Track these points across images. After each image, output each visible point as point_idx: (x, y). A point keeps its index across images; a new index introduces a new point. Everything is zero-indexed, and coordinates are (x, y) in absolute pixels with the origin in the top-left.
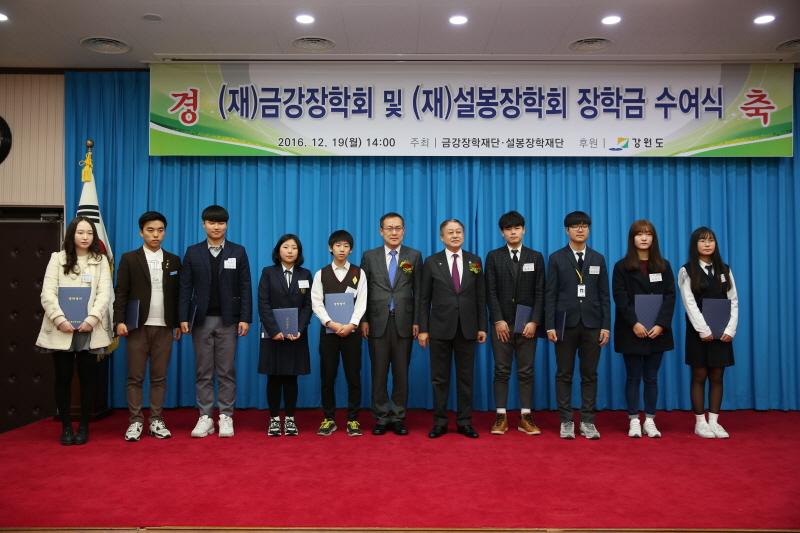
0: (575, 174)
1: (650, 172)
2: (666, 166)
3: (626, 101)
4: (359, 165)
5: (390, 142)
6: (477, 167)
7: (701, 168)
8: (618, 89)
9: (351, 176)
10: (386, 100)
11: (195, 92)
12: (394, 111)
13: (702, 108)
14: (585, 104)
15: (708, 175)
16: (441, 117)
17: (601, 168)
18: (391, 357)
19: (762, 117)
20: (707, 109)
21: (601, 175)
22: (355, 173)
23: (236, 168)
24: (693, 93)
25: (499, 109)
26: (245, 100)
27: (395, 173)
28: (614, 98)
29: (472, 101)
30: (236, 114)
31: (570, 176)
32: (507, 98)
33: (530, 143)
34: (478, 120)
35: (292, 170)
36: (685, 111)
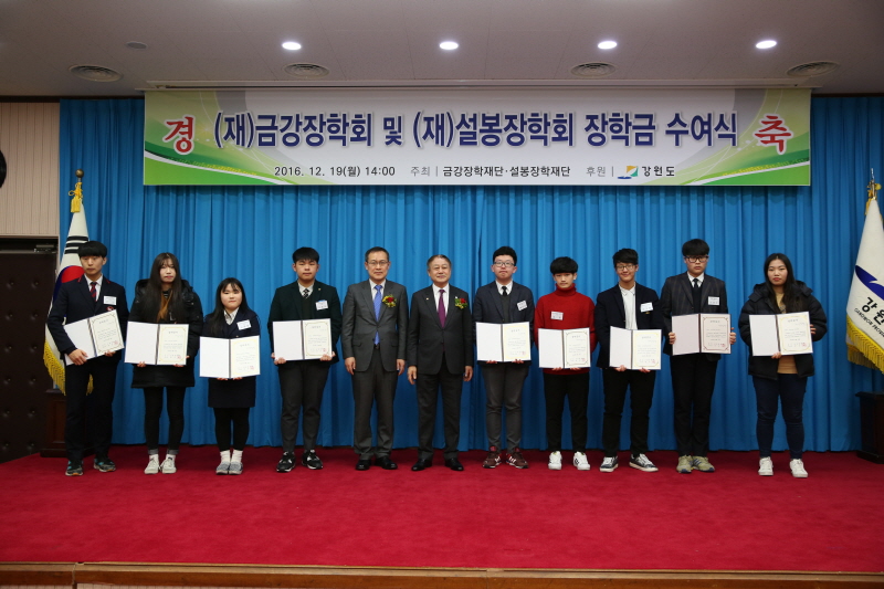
1: (662, 201)
2: (678, 195)
3: (635, 128)
4: (359, 194)
5: (389, 171)
6: (480, 196)
7: (716, 197)
8: (627, 115)
9: (351, 205)
10: (386, 128)
11: (190, 120)
12: (393, 139)
13: (715, 135)
14: (593, 131)
15: (723, 204)
16: (443, 144)
17: (611, 196)
19: (777, 145)
20: (720, 136)
21: (611, 203)
22: (354, 203)
23: (232, 197)
24: (706, 120)
25: (503, 137)
26: (241, 128)
27: (396, 203)
28: (623, 124)
29: (475, 128)
30: (232, 143)
31: (579, 205)
32: (511, 125)
33: (535, 171)
34: (481, 147)
35: (289, 200)
36: (698, 138)
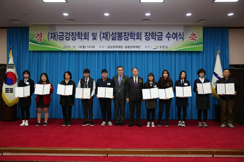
0: (144, 55)
1: (165, 55)
2: (169, 53)
3: (157, 36)
4: (85, 53)
5: (93, 47)
6: (117, 53)
7: (179, 54)
8: (155, 32)
9: (83, 56)
10: (92, 36)
11: (41, 33)
12: (94, 39)
13: (178, 38)
14: (146, 37)
15: (181, 56)
16: (107, 40)
17: (151, 53)
18: (120, 105)
19: (194, 40)
20: (180, 38)
21: (151, 55)
22: (84, 55)
23: (53, 54)
24: (176, 34)
25: (123, 38)
26: (55, 36)
27: (95, 55)
28: (154, 35)
29: (116, 36)
30: (52, 39)
31: (143, 56)
32: (125, 35)
33: (131, 47)
34: (117, 41)
35: (67, 54)
36: (174, 38)
